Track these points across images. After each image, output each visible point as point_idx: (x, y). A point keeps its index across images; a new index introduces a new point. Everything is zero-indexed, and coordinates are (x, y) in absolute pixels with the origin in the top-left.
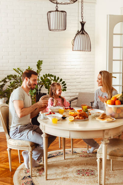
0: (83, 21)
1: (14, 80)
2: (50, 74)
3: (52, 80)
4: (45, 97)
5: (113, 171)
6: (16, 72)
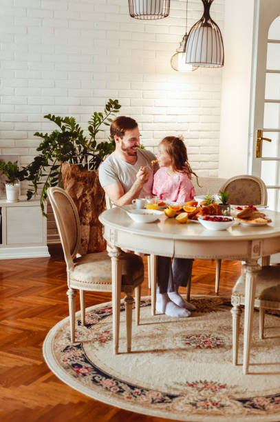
5: (264, 341)
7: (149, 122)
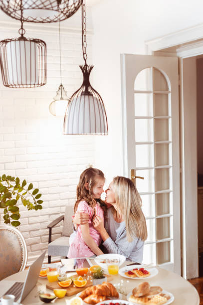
0: (86, 65)
2: (7, 176)
3: (11, 187)
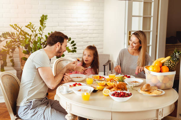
1: (11, 39)
4: (60, 61)
6: (14, 29)
7: (68, 26)
